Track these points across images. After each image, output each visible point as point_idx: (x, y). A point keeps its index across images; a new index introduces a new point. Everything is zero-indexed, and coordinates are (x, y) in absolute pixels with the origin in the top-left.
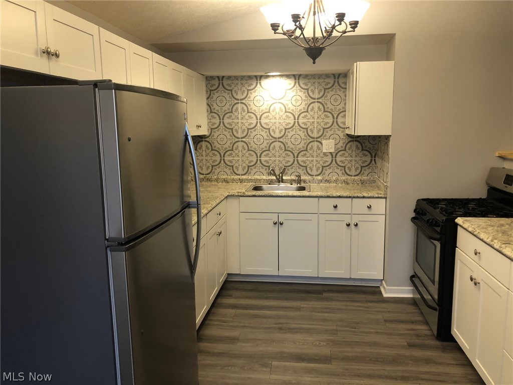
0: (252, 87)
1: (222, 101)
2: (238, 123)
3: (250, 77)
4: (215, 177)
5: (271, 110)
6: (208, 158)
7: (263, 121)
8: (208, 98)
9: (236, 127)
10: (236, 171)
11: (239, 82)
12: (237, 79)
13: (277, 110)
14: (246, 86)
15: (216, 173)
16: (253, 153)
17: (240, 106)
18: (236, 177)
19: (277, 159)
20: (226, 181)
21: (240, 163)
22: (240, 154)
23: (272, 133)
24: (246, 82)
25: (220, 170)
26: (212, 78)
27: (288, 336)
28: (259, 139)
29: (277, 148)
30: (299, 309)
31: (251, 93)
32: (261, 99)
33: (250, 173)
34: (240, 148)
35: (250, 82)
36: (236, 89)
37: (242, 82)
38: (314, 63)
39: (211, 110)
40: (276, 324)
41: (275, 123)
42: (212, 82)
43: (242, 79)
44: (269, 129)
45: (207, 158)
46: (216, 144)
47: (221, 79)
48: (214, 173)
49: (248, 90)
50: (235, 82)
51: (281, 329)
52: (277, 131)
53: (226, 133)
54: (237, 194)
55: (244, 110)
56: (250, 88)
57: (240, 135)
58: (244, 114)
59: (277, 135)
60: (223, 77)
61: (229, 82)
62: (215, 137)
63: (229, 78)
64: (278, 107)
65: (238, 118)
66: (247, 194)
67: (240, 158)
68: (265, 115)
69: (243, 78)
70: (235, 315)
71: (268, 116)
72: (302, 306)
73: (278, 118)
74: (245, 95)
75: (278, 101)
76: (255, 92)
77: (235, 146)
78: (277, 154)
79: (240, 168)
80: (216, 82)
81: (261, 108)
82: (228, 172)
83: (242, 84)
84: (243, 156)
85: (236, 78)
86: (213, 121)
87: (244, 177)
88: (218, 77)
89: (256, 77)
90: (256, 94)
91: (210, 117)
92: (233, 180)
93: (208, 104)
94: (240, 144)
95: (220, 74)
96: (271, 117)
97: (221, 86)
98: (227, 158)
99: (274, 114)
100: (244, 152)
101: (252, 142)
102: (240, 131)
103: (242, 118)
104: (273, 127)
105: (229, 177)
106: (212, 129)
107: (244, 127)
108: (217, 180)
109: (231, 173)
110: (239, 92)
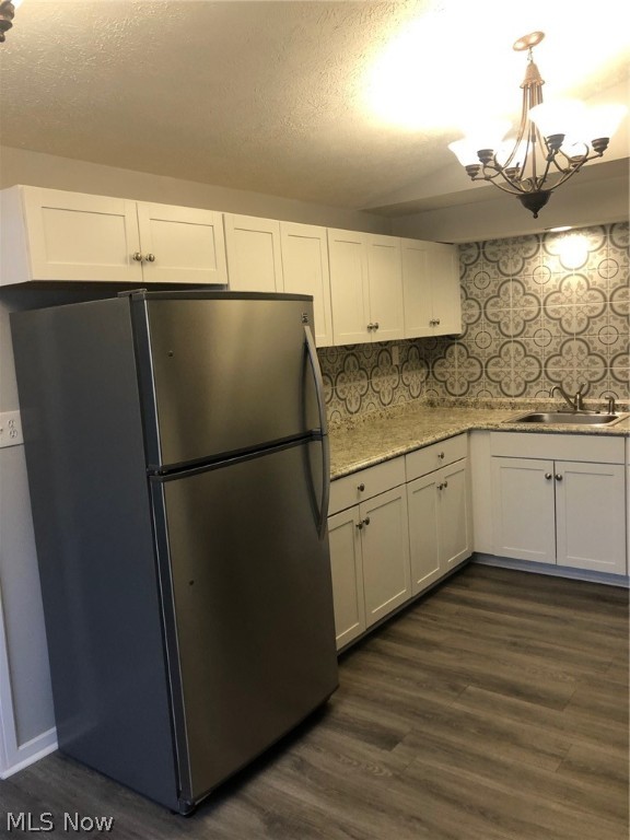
0: (531, 253)
1: (485, 281)
2: (508, 312)
3: (527, 238)
4: (473, 400)
5: (563, 288)
6: (463, 370)
7: (550, 307)
8: (462, 278)
9: (506, 320)
10: (505, 389)
11: (510, 247)
12: (507, 243)
13: (574, 287)
14: (521, 252)
15: (475, 394)
16: (533, 360)
17: (511, 285)
18: (506, 400)
19: (574, 370)
20: (490, 406)
21: (513, 376)
22: (512, 362)
23: (565, 326)
24: (520, 245)
25: (480, 388)
26: (468, 245)
27: (518, 656)
28: (543, 338)
29: (575, 351)
30: (566, 621)
31: (529, 264)
32: (546, 271)
33: (529, 393)
34: (512, 353)
35: (527, 245)
36: (505, 258)
37: (515, 246)
38: (536, 217)
39: (467, 296)
40: (510, 635)
41: (570, 309)
42: (469, 252)
43: (514, 243)
44: (560, 319)
45: (460, 370)
46: (474, 347)
47: (481, 245)
48: (471, 393)
49: (524, 259)
50: (503, 248)
51: (515, 644)
52: (574, 322)
53: (490, 330)
54: (485, 427)
55: (517, 291)
56: (528, 255)
57: (511, 332)
58: (518, 297)
59: (574, 328)
60: (485, 243)
61: (494, 249)
62: (473, 336)
63: (494, 242)
64: (574, 281)
65: (508, 305)
66: (501, 426)
67: (513, 369)
68: (552, 297)
69: (516, 240)
70: (457, 614)
71: (558, 298)
72: (575, 617)
73: (575, 300)
74: (519, 267)
75: (574, 272)
76: (535, 260)
77: (505, 349)
78: (575, 362)
79: (513, 385)
80: (474, 252)
81: (546, 286)
82: (494, 392)
83: (514, 250)
84: (516, 365)
85: (505, 241)
86: (470, 312)
87: (519, 400)
88: (477, 243)
89: (537, 236)
90: (537, 264)
91: (465, 306)
92: (501, 405)
93: (462, 287)
94: (512, 347)
95: (480, 238)
96: (563, 299)
97: (482, 256)
98: (491, 369)
99: (567, 294)
100: (519, 358)
101: (532, 343)
102: (511, 325)
103: (515, 305)
104: (568, 316)
105: (495, 400)
106: (468, 324)
107: (518, 319)
108: (475, 405)
109: (498, 393)
110: (509, 264)
